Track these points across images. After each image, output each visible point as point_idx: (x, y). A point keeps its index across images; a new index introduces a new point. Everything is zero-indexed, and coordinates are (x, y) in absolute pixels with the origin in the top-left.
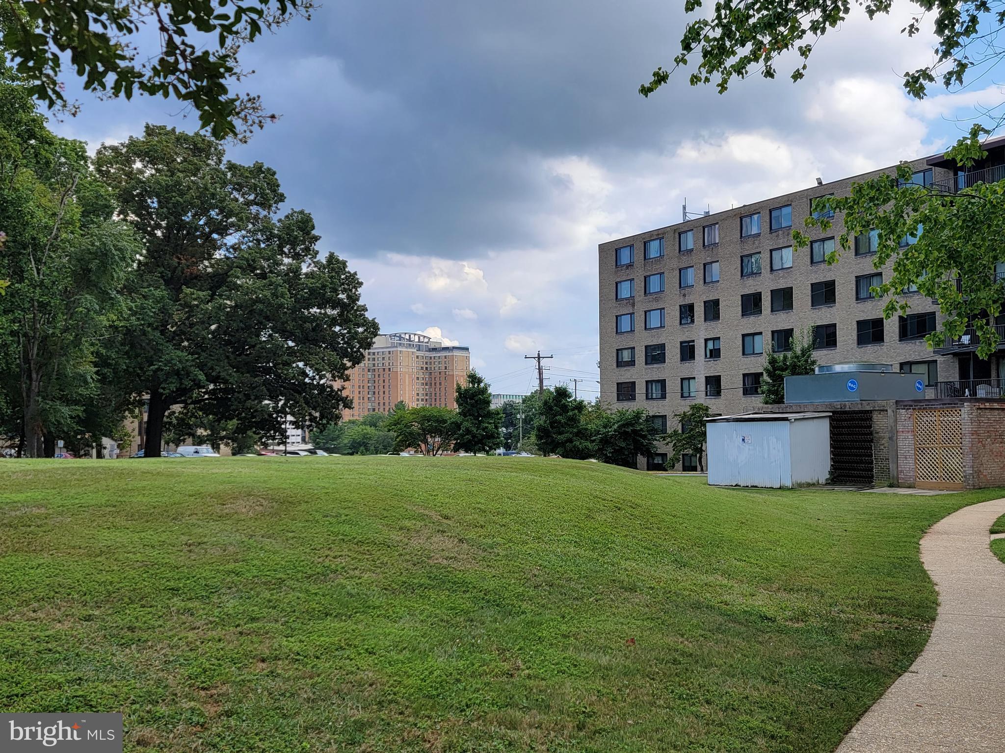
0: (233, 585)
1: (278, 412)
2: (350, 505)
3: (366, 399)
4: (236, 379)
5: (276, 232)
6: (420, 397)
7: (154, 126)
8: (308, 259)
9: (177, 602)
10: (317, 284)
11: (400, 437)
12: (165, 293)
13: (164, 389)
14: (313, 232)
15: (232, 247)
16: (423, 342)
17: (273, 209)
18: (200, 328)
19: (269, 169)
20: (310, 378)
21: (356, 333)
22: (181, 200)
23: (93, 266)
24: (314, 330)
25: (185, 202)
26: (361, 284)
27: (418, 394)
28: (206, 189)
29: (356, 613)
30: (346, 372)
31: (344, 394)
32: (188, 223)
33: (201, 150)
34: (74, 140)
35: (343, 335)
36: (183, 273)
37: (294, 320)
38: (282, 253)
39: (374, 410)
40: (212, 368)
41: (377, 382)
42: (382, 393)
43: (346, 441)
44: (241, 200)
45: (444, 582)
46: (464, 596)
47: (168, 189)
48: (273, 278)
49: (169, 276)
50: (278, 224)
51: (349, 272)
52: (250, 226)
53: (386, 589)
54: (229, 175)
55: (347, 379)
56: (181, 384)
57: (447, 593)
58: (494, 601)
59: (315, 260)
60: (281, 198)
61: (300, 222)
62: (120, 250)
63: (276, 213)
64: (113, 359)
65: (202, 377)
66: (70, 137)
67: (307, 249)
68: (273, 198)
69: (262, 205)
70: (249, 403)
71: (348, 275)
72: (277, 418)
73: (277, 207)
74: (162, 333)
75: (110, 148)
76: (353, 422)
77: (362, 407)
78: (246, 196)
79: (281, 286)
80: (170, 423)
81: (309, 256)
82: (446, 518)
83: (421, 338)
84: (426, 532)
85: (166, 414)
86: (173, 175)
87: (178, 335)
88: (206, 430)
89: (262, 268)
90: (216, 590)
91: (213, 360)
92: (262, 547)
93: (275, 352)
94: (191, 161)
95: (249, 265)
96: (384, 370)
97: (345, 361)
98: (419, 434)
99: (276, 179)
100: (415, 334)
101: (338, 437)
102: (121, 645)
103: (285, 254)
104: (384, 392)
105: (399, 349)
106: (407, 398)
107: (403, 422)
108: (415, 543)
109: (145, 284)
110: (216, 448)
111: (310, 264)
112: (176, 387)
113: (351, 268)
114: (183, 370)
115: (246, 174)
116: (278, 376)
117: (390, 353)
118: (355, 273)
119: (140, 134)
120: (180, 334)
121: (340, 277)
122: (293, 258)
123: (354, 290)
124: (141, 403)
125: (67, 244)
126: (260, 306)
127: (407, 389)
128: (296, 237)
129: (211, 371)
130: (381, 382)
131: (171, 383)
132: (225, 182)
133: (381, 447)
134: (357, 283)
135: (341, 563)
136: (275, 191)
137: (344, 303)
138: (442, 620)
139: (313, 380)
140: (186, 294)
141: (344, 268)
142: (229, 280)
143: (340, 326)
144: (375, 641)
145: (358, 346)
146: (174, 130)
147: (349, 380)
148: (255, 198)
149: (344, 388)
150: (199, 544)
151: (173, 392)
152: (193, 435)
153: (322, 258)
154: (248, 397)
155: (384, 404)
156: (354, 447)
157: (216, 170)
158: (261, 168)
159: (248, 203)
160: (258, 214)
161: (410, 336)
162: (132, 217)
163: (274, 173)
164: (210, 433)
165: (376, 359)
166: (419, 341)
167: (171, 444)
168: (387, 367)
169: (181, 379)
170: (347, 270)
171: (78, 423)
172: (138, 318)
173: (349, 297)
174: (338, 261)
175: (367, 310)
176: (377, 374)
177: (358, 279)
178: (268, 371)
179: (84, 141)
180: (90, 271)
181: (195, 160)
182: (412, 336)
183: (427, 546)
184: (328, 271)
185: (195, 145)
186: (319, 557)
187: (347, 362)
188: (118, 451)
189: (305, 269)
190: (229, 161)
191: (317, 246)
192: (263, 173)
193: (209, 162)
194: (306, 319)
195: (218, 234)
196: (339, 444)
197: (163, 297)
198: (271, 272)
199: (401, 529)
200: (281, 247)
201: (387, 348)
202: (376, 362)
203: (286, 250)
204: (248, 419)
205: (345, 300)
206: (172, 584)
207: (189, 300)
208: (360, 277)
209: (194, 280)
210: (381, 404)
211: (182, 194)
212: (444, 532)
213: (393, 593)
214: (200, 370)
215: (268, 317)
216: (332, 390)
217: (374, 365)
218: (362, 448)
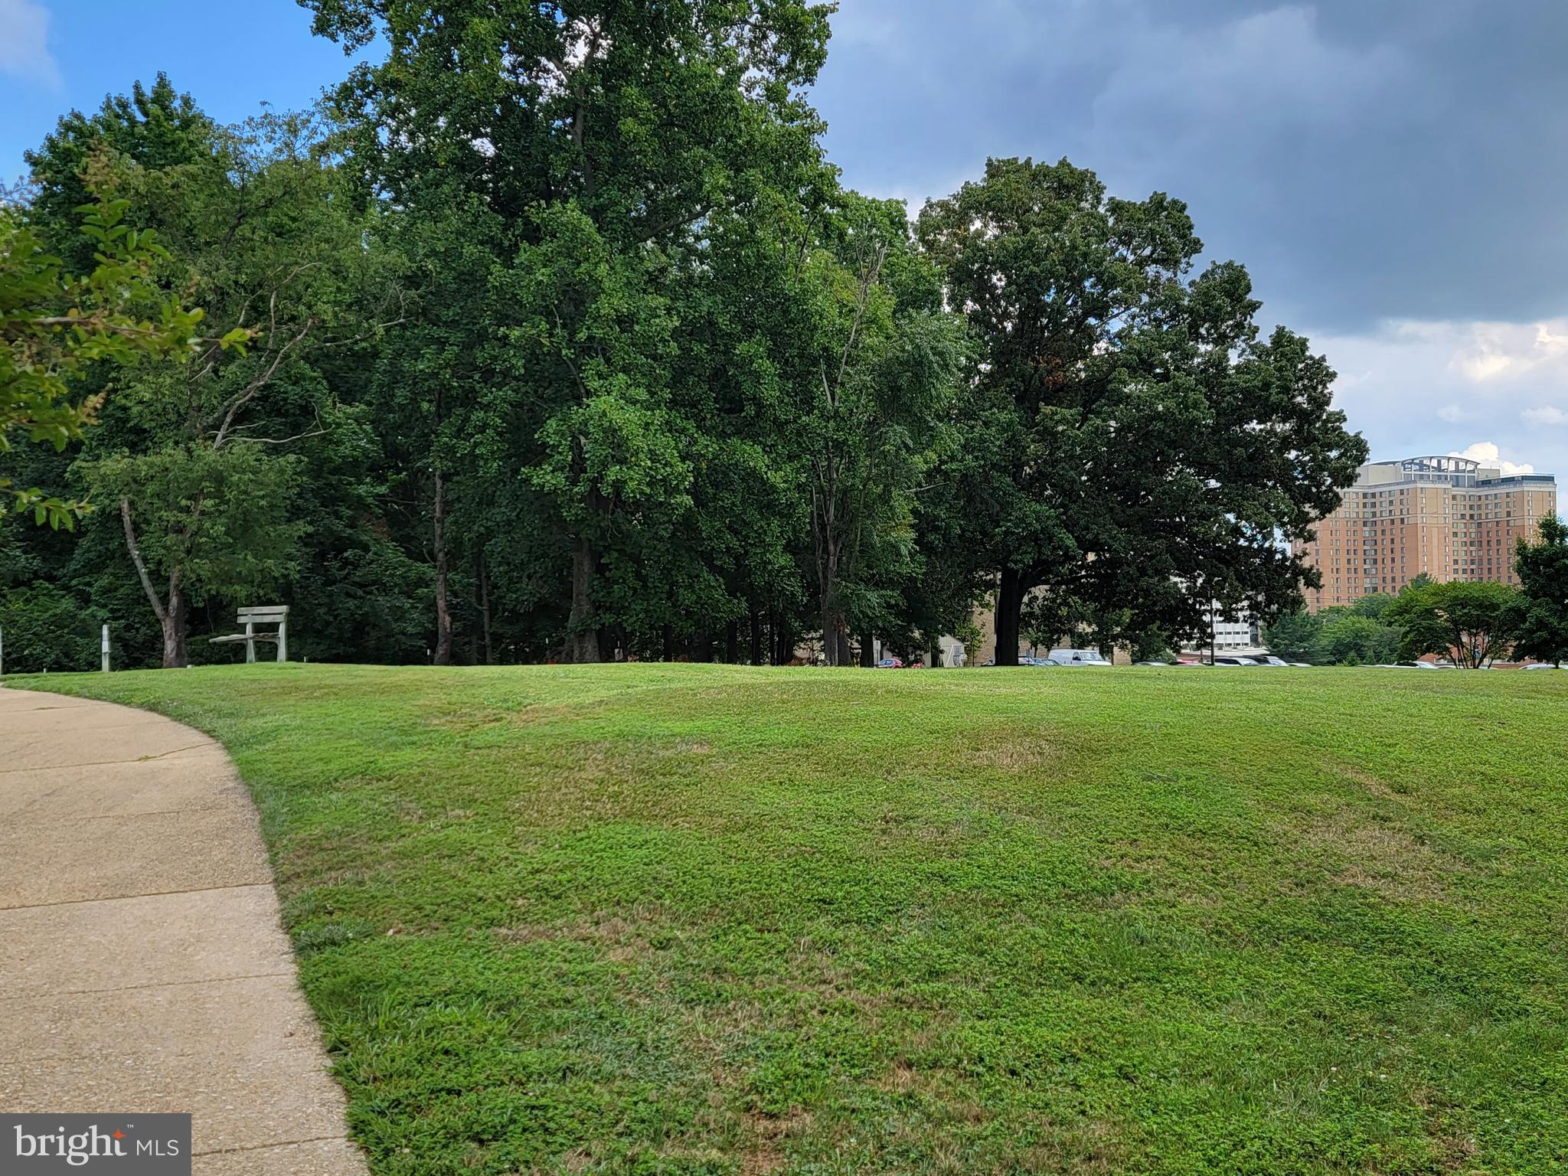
0: (930, 901)
1: (1195, 595)
2: (1203, 759)
3: (1361, 572)
4: (1123, 544)
5: (1186, 303)
6: (1460, 566)
7: (999, 161)
8: (1240, 343)
9: (822, 926)
10: (1256, 383)
11: (1411, 635)
12: (1015, 415)
13: (1016, 562)
14: (1249, 297)
15: (1119, 335)
16: (1464, 471)
17: (1183, 266)
18: (1067, 467)
19: (1175, 202)
20: (1247, 539)
21: (1326, 460)
22: (1036, 269)
23: (903, 382)
24: (1251, 458)
25: (1042, 272)
26: (1334, 375)
27: (1456, 562)
28: (1074, 247)
29: (1137, 979)
30: (1309, 527)
31: (1306, 563)
32: (1048, 305)
33: (1068, 188)
34: (889, 201)
35: (1303, 464)
36: (1042, 384)
37: (1217, 444)
38: (1198, 337)
39: (1375, 589)
40: (1087, 528)
41: (1379, 542)
42: (1388, 561)
43: (1324, 642)
44: (1131, 258)
45: (1350, 929)
46: (1387, 963)
47: (1017, 255)
48: (1181, 378)
49: (1022, 389)
50: (1189, 291)
51: (1311, 358)
52: (1145, 299)
53: (1220, 933)
54: (1111, 221)
55: (1311, 537)
56: (1040, 553)
57: (1349, 952)
58: (1457, 980)
59: (1252, 343)
60: (1196, 247)
61: (1226, 282)
62: (941, 354)
63: (1186, 272)
64: (943, 520)
65: (1071, 542)
66: (882, 198)
67: (1239, 326)
68: (1183, 249)
69: (1162, 262)
70: (1144, 582)
71: (1309, 362)
72: (1194, 604)
73: (1188, 263)
74: (1015, 477)
75: (937, 204)
76: (1338, 611)
77: (1353, 584)
78: (1139, 252)
79: (1193, 390)
80: (1031, 614)
81: (1243, 338)
82: (1403, 790)
83: (1461, 464)
84: (1347, 818)
85: (1026, 599)
86: (1026, 231)
87: (1037, 480)
88: (1090, 625)
89: (1163, 364)
90: (895, 910)
91: (1088, 515)
92: (1008, 832)
93: (1183, 499)
94: (1052, 207)
95: (1142, 361)
96: (1392, 522)
97: (1307, 508)
98: (1446, 630)
99: (1188, 217)
100: (1449, 459)
101: (1311, 634)
102: (688, 1002)
103: (1203, 338)
104: (1393, 560)
105: (1419, 485)
106: (1436, 567)
107: (1414, 610)
108: (1314, 842)
109: (987, 405)
110: (1106, 651)
111: (1244, 351)
112: (1033, 558)
113: (1314, 351)
114: (1042, 532)
115: (1138, 216)
116: (1192, 537)
117: (1402, 493)
118: (1323, 358)
119: (977, 177)
120: (1040, 476)
121: (1296, 367)
122: (1216, 342)
123: (1320, 387)
124: (990, 585)
125: (870, 354)
126: (1160, 425)
127: (1435, 551)
128: (1219, 309)
129: (1084, 533)
130: (1387, 542)
131: (1026, 552)
132: (1104, 234)
133: (1386, 651)
134: (1327, 375)
135: (1146, 872)
136: (1184, 236)
137: (1303, 412)
138: (1319, 1015)
139: (1251, 542)
140: (1045, 414)
141: (1303, 352)
142: (1110, 387)
143: (1298, 450)
144: (1145, 1049)
145: (1329, 481)
146: (1028, 162)
147: (1314, 540)
148: (1153, 253)
149: (1305, 554)
150: (907, 818)
151: (1029, 566)
152: (1071, 632)
153: (1264, 338)
154: (1143, 572)
155: (1393, 579)
156: (1340, 652)
157: (1092, 215)
158: (1162, 201)
159: (1141, 263)
160: (1157, 278)
161: (1439, 462)
162: (970, 305)
163: (1184, 207)
164: (1097, 629)
165: (1378, 505)
166: (1457, 470)
167: (1039, 646)
168: (1397, 516)
169: (1040, 547)
170: (1308, 354)
171: (896, 616)
172: (977, 458)
173: (1310, 400)
174: (1291, 340)
175: (1345, 420)
176: (1379, 528)
177: (1327, 367)
178: (1177, 529)
179: (901, 199)
180: (900, 389)
181: (1058, 204)
182: (1443, 461)
183: (1341, 847)
184: (1275, 360)
185: (1060, 181)
186: (1108, 858)
187: (1310, 510)
188: (964, 657)
189: (1234, 359)
190: (1111, 199)
191: (1256, 319)
192: (1166, 209)
193: (1083, 204)
194: (1235, 442)
195: (1096, 316)
196: (1312, 647)
197: (1011, 421)
198: (1177, 369)
199: (1294, 809)
200: (1194, 330)
201: (1398, 484)
202: (1378, 510)
203: (1203, 331)
204: (1148, 607)
205: (1305, 406)
206: (826, 891)
207: (1050, 424)
208: (1331, 364)
209: (1058, 393)
210: (1389, 580)
211: (1037, 262)
212: (1389, 819)
213: (1234, 942)
214: (1069, 531)
215: (1174, 441)
216: (1285, 558)
217: (1374, 514)
218: (1352, 654)
